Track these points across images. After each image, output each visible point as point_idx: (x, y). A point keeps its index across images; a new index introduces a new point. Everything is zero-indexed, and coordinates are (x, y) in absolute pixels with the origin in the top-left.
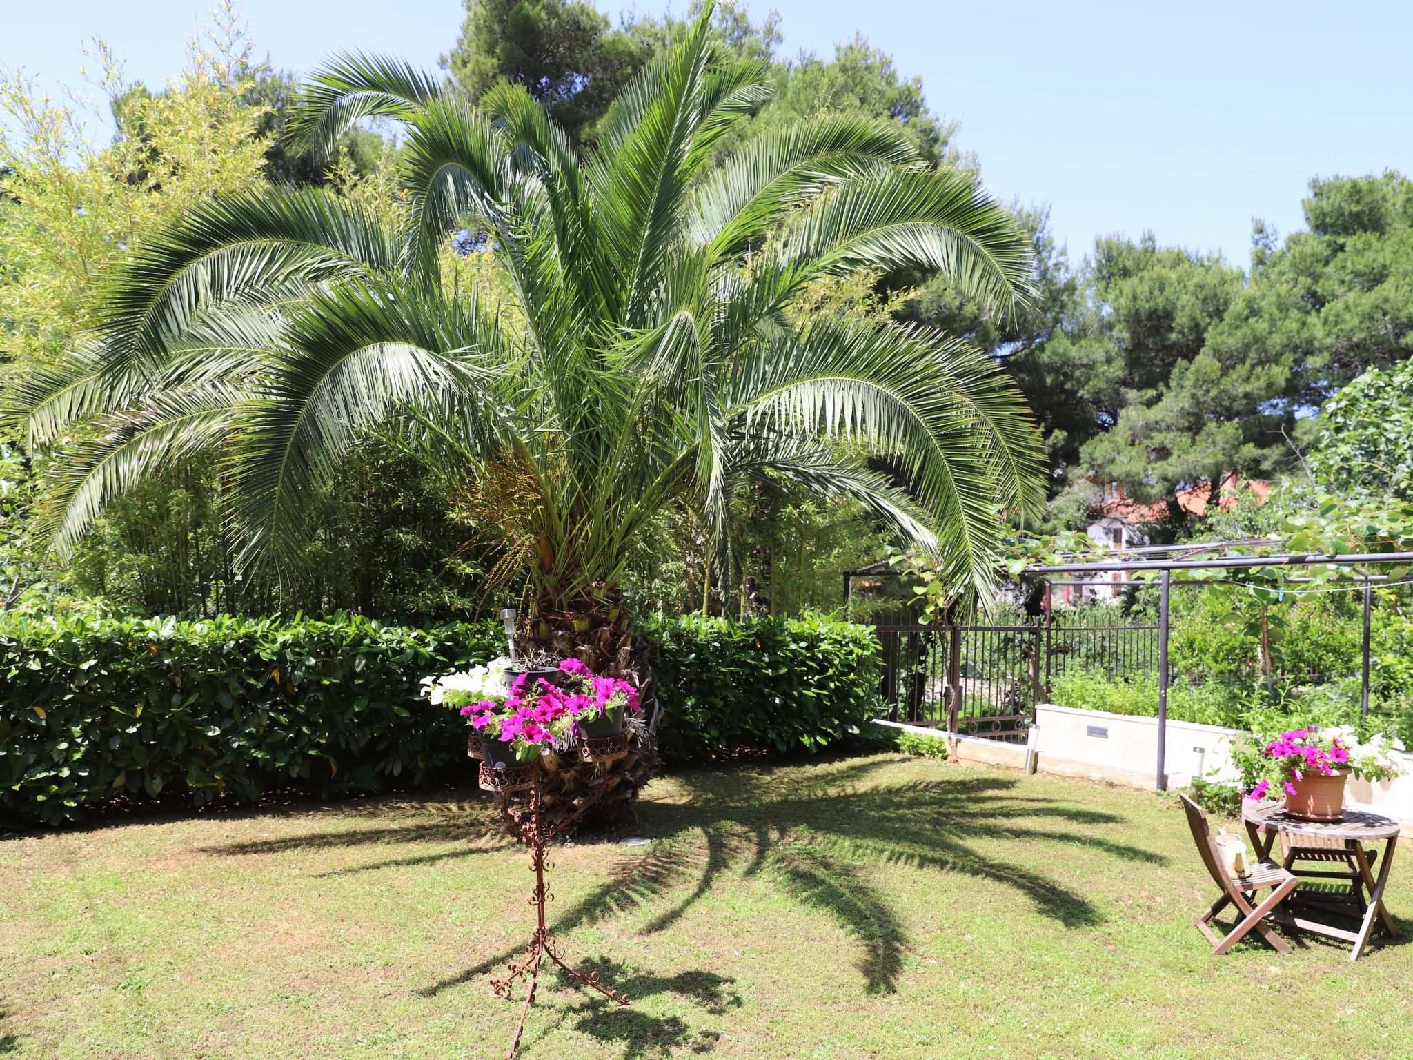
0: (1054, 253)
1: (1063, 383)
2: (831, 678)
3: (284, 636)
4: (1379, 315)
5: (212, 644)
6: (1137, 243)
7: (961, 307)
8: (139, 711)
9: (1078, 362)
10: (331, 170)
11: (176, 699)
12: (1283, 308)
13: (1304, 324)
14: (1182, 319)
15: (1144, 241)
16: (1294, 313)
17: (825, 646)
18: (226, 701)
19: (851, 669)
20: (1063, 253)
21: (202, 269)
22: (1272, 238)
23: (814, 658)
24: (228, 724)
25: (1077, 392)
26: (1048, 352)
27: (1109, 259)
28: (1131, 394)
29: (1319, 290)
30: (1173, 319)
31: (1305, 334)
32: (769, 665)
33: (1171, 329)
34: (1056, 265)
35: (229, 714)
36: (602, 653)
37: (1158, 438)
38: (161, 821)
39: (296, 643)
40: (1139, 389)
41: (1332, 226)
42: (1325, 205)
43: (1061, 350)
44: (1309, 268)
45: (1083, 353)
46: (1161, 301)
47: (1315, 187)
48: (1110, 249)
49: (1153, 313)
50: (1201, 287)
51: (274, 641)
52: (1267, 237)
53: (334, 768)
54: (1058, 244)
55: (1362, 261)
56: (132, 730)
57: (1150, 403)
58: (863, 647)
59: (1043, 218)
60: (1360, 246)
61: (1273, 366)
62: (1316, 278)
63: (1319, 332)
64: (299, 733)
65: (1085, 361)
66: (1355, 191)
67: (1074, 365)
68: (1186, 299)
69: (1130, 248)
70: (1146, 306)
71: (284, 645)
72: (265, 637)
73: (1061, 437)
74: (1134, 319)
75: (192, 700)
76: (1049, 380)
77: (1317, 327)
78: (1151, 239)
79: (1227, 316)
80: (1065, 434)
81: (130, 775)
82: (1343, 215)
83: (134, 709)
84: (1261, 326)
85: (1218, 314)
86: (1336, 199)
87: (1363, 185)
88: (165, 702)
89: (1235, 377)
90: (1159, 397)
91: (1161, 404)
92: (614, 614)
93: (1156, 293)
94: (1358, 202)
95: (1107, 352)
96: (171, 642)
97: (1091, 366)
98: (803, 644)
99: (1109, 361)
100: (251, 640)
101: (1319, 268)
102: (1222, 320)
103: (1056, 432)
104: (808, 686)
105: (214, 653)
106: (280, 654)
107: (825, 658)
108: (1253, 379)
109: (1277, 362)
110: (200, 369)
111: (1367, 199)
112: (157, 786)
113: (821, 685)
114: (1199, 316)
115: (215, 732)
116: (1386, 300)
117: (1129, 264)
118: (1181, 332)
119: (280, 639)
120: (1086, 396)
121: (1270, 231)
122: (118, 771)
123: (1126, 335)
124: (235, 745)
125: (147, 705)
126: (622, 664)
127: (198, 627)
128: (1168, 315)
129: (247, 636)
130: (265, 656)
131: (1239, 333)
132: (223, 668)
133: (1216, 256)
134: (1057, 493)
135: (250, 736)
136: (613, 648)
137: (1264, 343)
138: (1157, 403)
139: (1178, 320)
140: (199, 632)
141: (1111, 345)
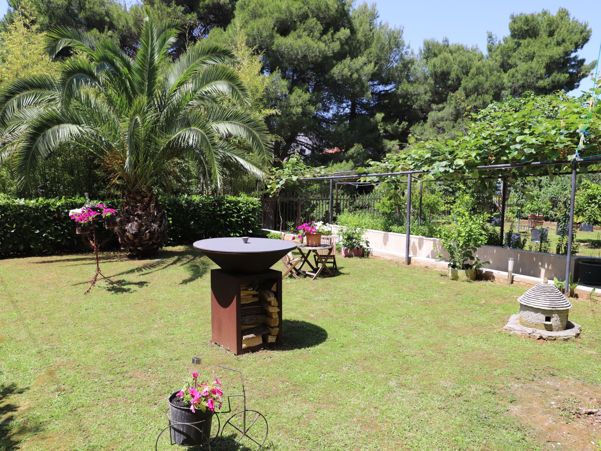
0: (405, 48)
1: (407, 102)
2: (242, 215)
3: (59, 204)
4: (529, 74)
5: (36, 206)
6: (441, 42)
7: (351, 75)
8: (15, 226)
9: (413, 93)
10: (72, 50)
11: (26, 222)
12: (491, 70)
13: (499, 77)
14: (453, 75)
15: (444, 41)
16: (495, 73)
17: (240, 205)
18: (41, 223)
19: (250, 212)
20: (409, 47)
21: (14, 101)
22: (495, 40)
23: (236, 209)
24: (42, 230)
25: (412, 106)
26: (400, 90)
27: (429, 49)
28: (434, 106)
29: (510, 62)
30: (450, 75)
31: (499, 82)
32: (219, 211)
33: (449, 79)
34: (406, 52)
35: (42, 227)
36: (145, 206)
37: (442, 124)
38: (24, 257)
39: (63, 206)
40: (438, 104)
41: (518, 35)
42: (516, 26)
43: (405, 89)
44: (506, 54)
45: (415, 89)
46: (445, 68)
47: (512, 18)
48: (429, 45)
49: (443, 73)
50: (460, 62)
51: (56, 205)
52: (493, 40)
53: (76, 242)
54: (406, 44)
55: (526, 50)
56: (13, 231)
57: (440, 110)
58: (254, 205)
59: (401, 32)
60: (526, 44)
61: (485, 95)
62: (509, 57)
63: (505, 81)
64: (64, 232)
65: (416, 93)
66: (527, 21)
67: (411, 95)
68: (456, 67)
69: (438, 44)
70: (439, 70)
71: (59, 206)
72: (53, 204)
73: (406, 124)
74: (435, 75)
75: (30, 223)
76: (400, 101)
77: (505, 78)
78: (447, 41)
79: (470, 74)
80: (407, 123)
81: (14, 244)
82: (522, 31)
83: (13, 225)
84: (482, 78)
85: (467, 73)
86: (519, 24)
87: (530, 18)
88: (22, 223)
89: (470, 100)
90: (444, 108)
91: (444, 110)
92: (149, 195)
93: (444, 64)
94: (528, 25)
95: (425, 89)
96: (23, 206)
97: (418, 95)
98: (232, 204)
99: (426, 93)
100: (48, 205)
101: (510, 54)
102: (468, 76)
103: (404, 122)
104: (233, 217)
105: (36, 209)
106: (58, 209)
107: (240, 209)
108: (478, 100)
109: (487, 93)
110: (19, 128)
111: (531, 24)
112: (22, 247)
113: (239, 217)
114: (459, 74)
115: (38, 232)
116: (531, 68)
117: (436, 51)
118: (453, 81)
119: (58, 205)
120: (416, 108)
121: (494, 37)
122: (10, 243)
123: (432, 82)
124: (44, 235)
125: (17, 224)
126: (152, 209)
127: (32, 202)
128: (449, 73)
129: (46, 203)
130: (52, 209)
131: (473, 81)
132: (40, 213)
133: (475, 47)
134: (404, 147)
135: (48, 233)
136: (148, 204)
137: (483, 85)
138: (442, 110)
139: (451, 76)
140: (32, 203)
141: (427, 87)
